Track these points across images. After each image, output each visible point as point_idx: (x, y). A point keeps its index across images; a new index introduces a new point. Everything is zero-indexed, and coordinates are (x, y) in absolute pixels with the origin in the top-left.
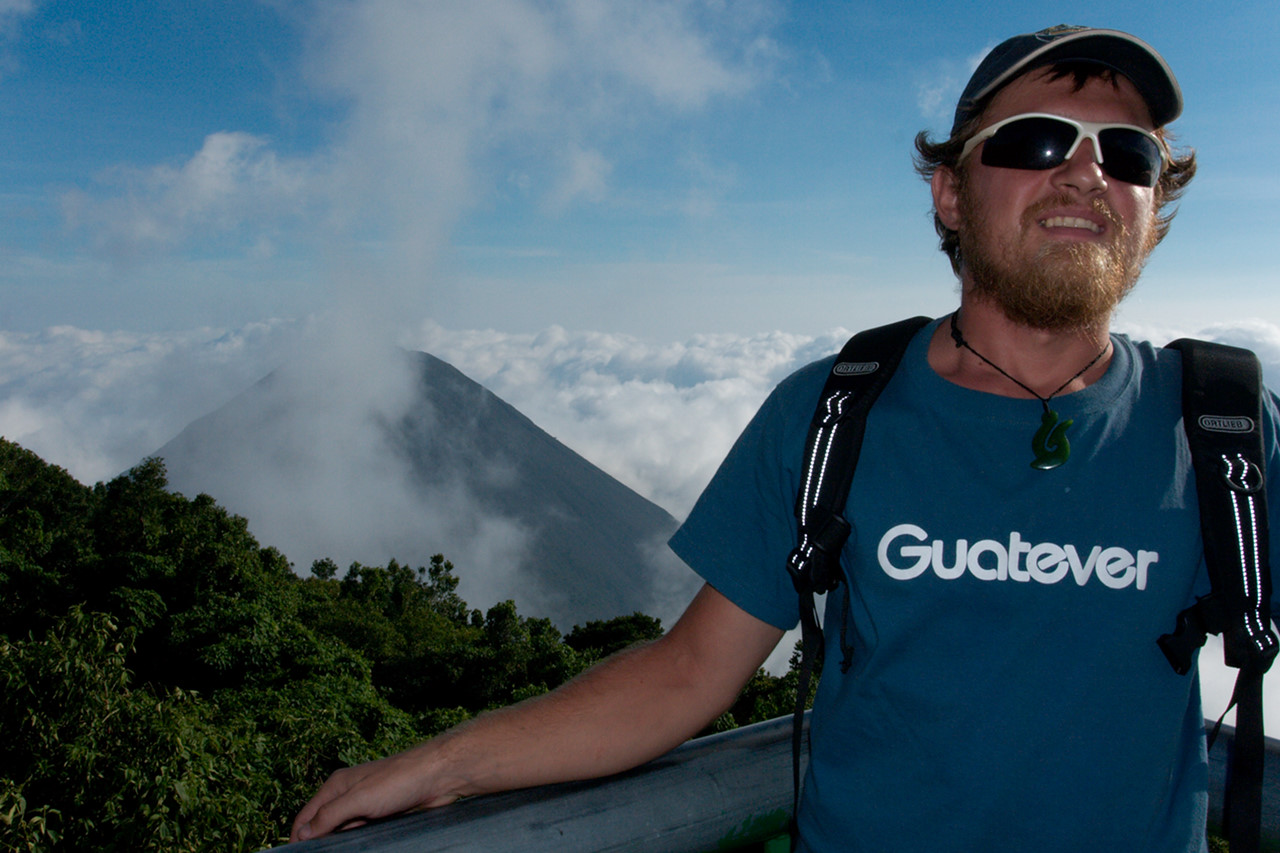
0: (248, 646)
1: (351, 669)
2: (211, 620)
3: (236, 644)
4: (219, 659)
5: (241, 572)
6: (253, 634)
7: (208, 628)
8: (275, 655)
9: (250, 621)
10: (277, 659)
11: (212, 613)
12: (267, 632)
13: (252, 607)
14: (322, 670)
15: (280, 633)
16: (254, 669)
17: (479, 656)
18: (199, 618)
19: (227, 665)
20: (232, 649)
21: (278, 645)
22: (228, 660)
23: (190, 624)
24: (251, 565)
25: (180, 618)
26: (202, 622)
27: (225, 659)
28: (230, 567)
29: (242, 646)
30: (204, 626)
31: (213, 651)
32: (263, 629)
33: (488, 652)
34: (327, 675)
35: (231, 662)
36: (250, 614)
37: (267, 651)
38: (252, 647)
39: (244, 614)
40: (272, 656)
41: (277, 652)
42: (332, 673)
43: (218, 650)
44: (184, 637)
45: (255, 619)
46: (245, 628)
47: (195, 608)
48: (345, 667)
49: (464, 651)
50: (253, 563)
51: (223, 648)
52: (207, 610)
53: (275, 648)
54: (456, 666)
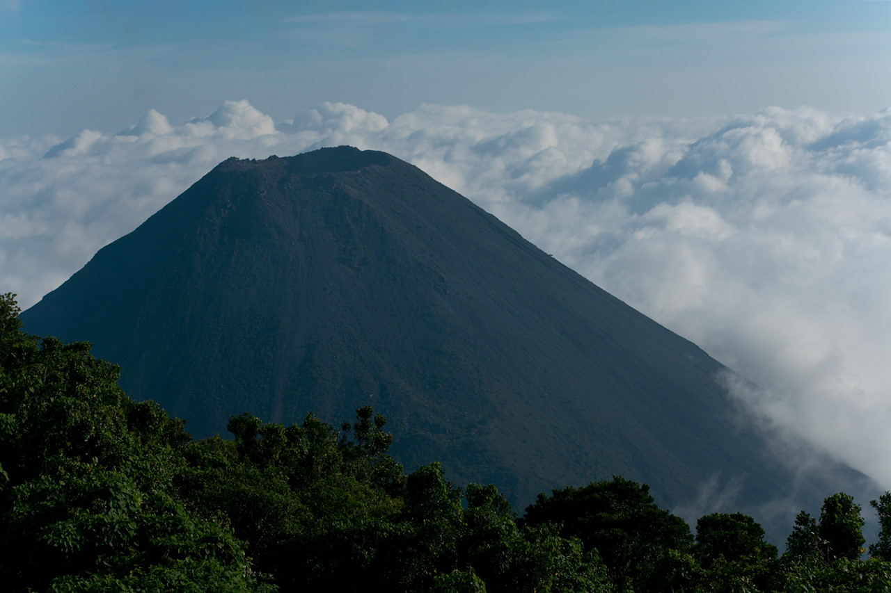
0: (101, 523)
1: (218, 551)
2: (60, 491)
3: (87, 521)
4: (65, 539)
5: (98, 431)
6: (109, 508)
7: (57, 501)
8: (132, 533)
9: (105, 493)
10: (135, 538)
11: (62, 483)
12: (127, 506)
13: (110, 476)
14: (182, 553)
15: (143, 506)
16: (108, 551)
17: (396, 534)
18: (47, 489)
19: (75, 547)
20: (80, 527)
21: (137, 522)
22: (76, 540)
23: (36, 496)
24: (112, 423)
25: (25, 489)
26: (50, 493)
27: (73, 539)
28: (84, 426)
29: (93, 523)
30: (52, 499)
31: (59, 530)
32: (122, 503)
33: (406, 528)
34: (187, 559)
35: (80, 542)
36: (105, 483)
37: (123, 530)
38: (105, 524)
39: (98, 484)
40: (129, 535)
41: (136, 531)
42: (193, 555)
43: (64, 528)
44: (28, 512)
45: (111, 490)
46: (99, 501)
47: (43, 477)
48: (210, 548)
49: (377, 528)
50: (114, 421)
51: (70, 526)
52: (58, 478)
53: (133, 526)
54: (366, 547)
